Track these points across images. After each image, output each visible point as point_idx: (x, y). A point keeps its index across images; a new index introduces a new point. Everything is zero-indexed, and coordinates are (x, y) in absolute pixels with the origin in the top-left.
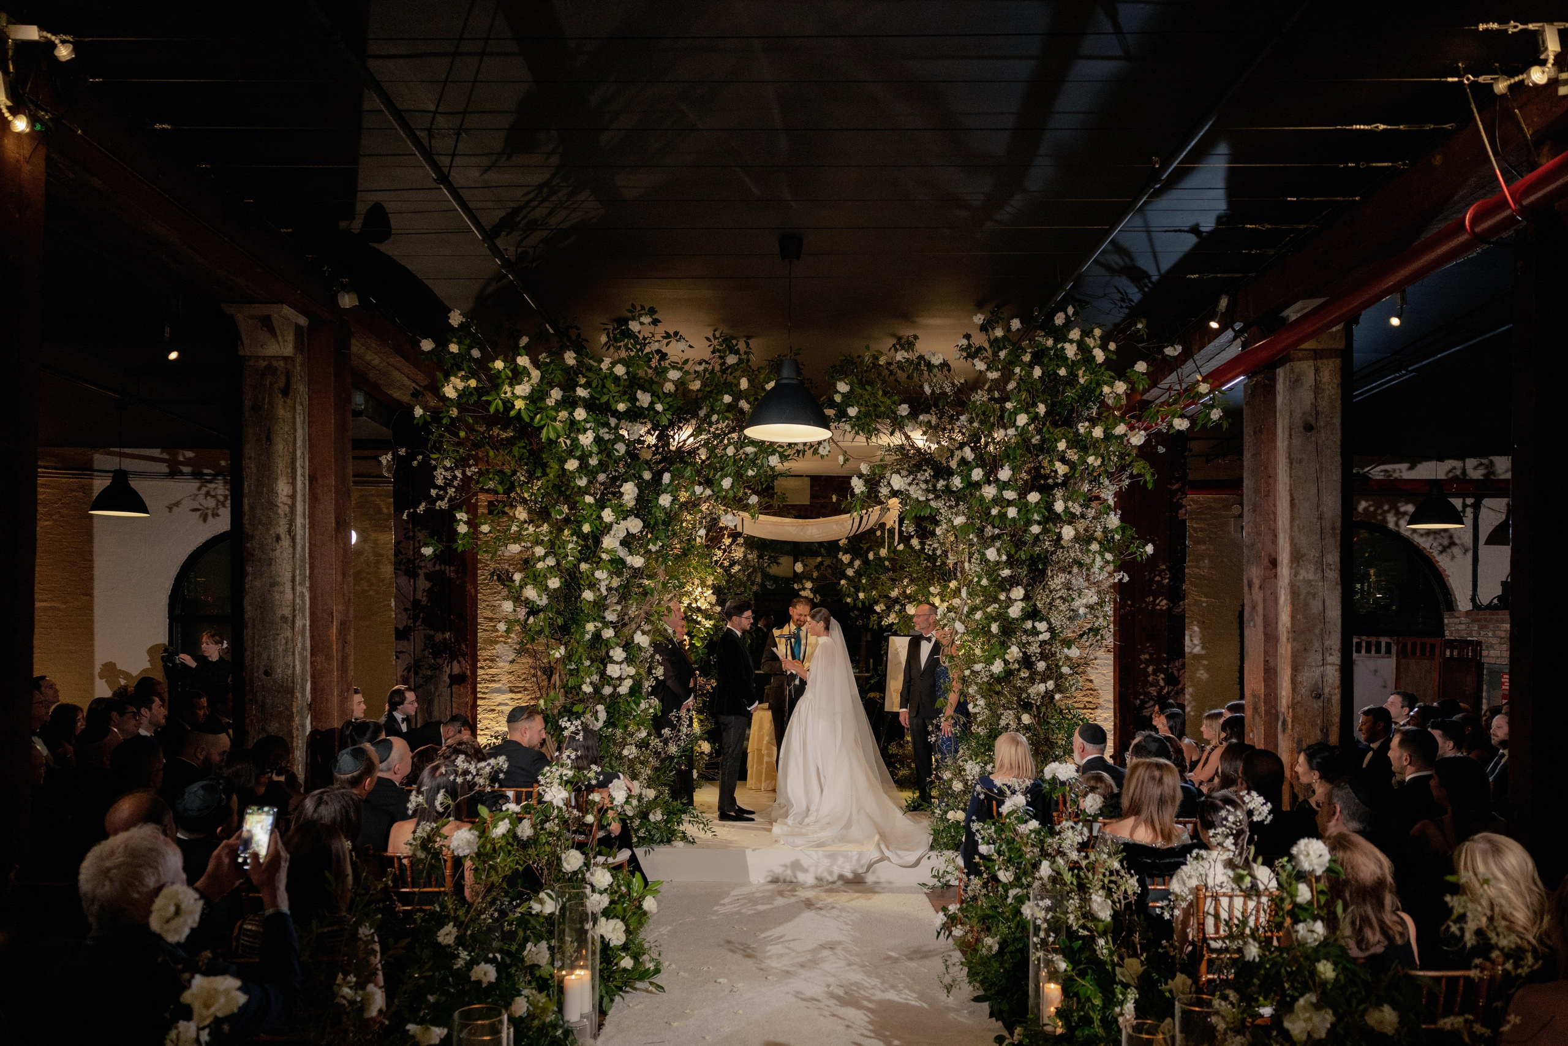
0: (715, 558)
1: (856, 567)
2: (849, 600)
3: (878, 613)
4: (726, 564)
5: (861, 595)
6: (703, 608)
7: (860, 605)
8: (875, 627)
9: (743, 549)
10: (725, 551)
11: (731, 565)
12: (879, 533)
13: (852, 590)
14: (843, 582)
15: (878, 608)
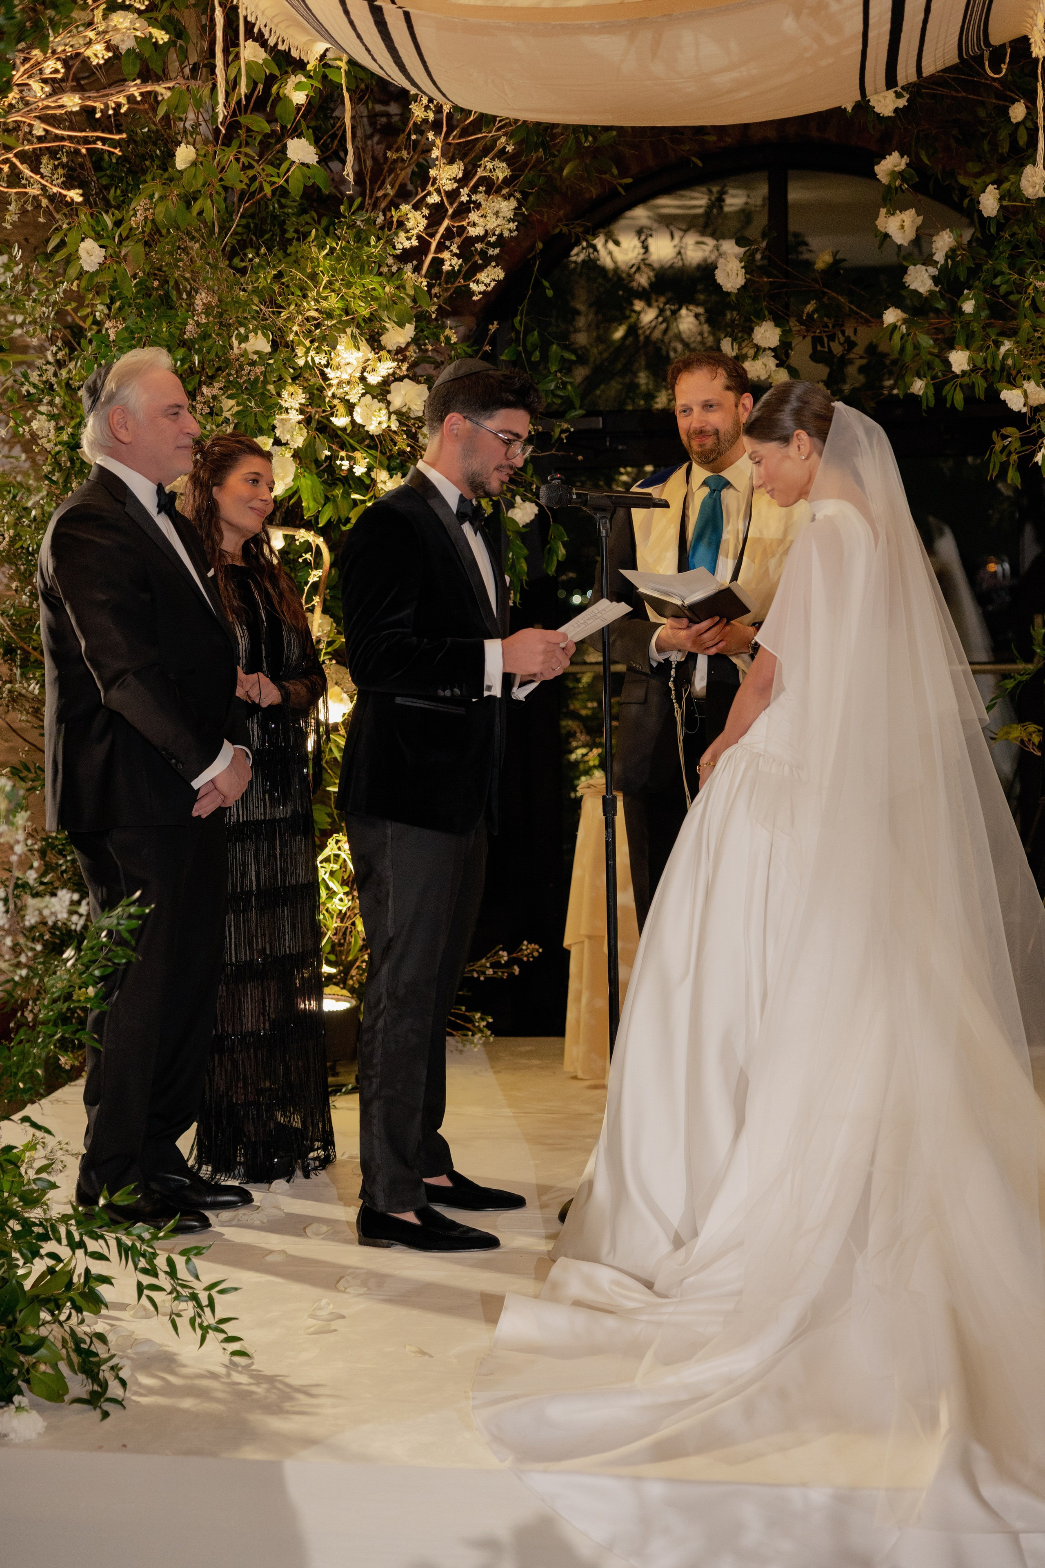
0: (404, 242)
1: (939, 257)
2: (918, 386)
3: (1016, 419)
4: (451, 262)
5: (959, 360)
6: (373, 428)
7: (959, 399)
8: (1013, 476)
9: (507, 207)
10: (436, 214)
11: (472, 272)
12: (1018, 112)
13: (926, 341)
14: (891, 316)
15: (1013, 399)
